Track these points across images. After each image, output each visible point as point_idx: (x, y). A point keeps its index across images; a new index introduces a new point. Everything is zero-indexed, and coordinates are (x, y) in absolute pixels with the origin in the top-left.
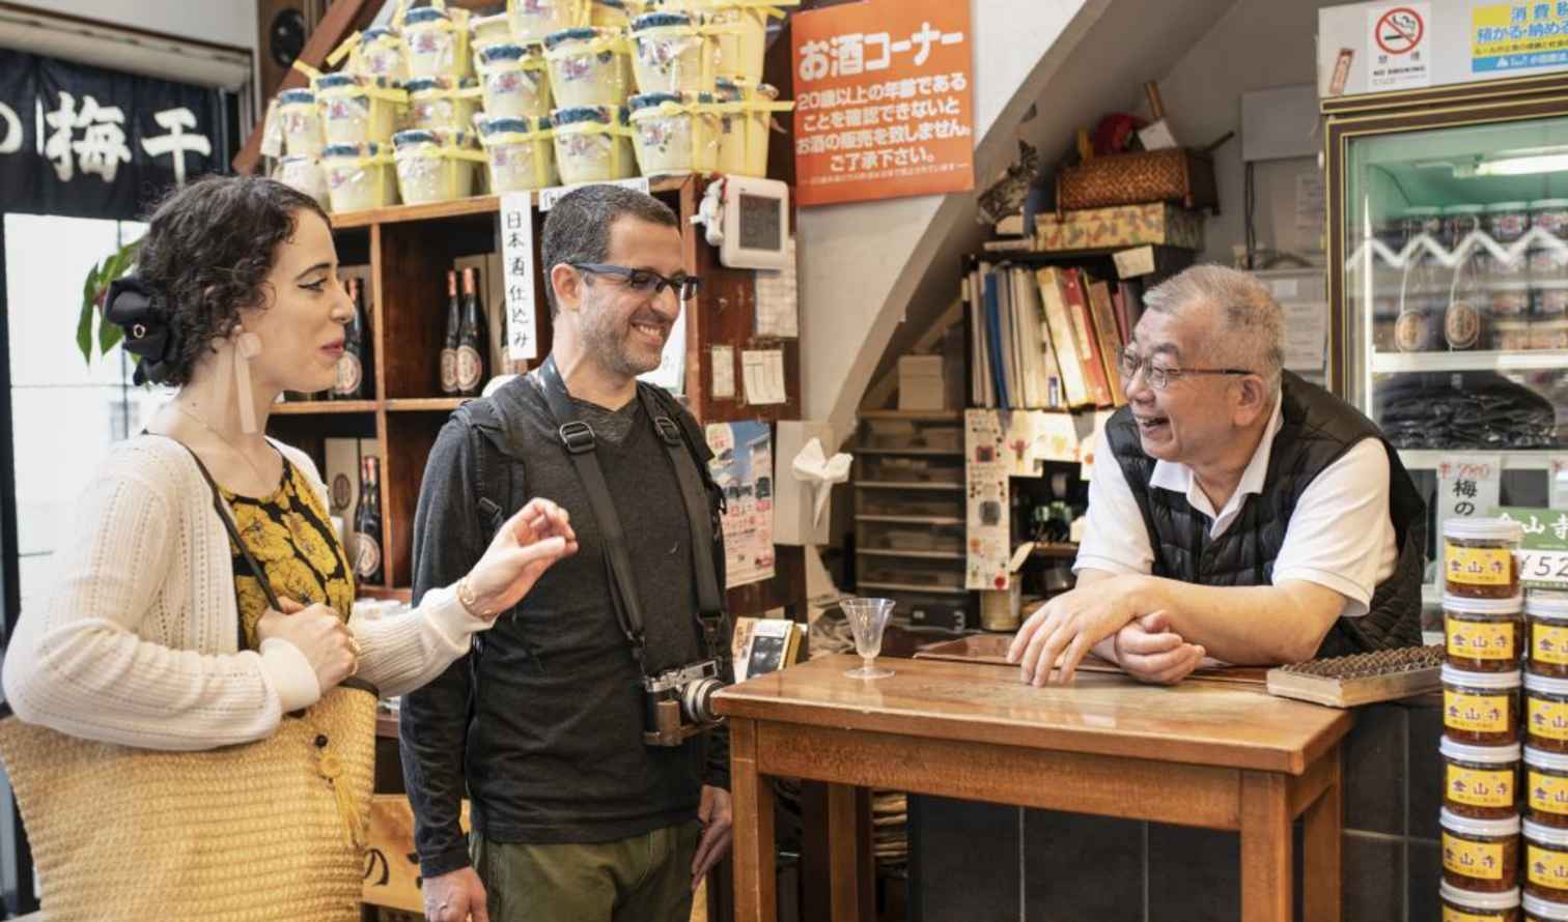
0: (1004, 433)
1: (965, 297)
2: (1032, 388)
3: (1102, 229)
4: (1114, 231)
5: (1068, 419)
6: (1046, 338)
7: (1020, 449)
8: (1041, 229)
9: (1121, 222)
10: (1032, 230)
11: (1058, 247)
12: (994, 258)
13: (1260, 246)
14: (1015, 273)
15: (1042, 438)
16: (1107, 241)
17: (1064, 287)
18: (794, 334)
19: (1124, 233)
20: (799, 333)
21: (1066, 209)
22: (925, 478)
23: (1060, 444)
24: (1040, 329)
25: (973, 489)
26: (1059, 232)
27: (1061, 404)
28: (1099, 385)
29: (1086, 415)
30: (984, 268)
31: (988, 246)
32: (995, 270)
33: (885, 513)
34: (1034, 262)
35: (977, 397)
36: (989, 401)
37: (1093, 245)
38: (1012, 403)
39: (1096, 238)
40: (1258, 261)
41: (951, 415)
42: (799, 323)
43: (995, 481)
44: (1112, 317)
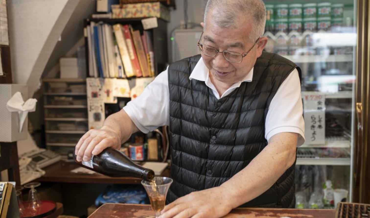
0: (102, 87)
1: (85, 35)
2: (113, 70)
3: (137, 11)
4: (141, 12)
5: (126, 82)
6: (117, 51)
7: (108, 93)
8: (114, 11)
9: (144, 9)
10: (111, 11)
11: (121, 17)
12: (96, 21)
13: (189, 21)
14: (104, 27)
15: (116, 89)
16: (139, 15)
17: (124, 32)
18: (7, 44)
19: (145, 13)
20: (9, 44)
21: (123, 3)
22: (71, 104)
23: (123, 91)
24: (115, 48)
25: (91, 108)
26: (121, 12)
27: (123, 76)
28: (138, 69)
29: (133, 80)
30: (93, 24)
31: (94, 16)
32: (97, 25)
33: (56, 117)
34: (112, 22)
35: (91, 73)
36: (96, 74)
37: (134, 16)
38: (105, 75)
39: (135, 14)
40: (189, 26)
41: (81, 80)
42: (9, 38)
43: (99, 105)
44: (141, 43)
